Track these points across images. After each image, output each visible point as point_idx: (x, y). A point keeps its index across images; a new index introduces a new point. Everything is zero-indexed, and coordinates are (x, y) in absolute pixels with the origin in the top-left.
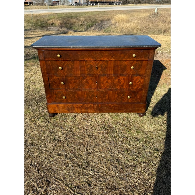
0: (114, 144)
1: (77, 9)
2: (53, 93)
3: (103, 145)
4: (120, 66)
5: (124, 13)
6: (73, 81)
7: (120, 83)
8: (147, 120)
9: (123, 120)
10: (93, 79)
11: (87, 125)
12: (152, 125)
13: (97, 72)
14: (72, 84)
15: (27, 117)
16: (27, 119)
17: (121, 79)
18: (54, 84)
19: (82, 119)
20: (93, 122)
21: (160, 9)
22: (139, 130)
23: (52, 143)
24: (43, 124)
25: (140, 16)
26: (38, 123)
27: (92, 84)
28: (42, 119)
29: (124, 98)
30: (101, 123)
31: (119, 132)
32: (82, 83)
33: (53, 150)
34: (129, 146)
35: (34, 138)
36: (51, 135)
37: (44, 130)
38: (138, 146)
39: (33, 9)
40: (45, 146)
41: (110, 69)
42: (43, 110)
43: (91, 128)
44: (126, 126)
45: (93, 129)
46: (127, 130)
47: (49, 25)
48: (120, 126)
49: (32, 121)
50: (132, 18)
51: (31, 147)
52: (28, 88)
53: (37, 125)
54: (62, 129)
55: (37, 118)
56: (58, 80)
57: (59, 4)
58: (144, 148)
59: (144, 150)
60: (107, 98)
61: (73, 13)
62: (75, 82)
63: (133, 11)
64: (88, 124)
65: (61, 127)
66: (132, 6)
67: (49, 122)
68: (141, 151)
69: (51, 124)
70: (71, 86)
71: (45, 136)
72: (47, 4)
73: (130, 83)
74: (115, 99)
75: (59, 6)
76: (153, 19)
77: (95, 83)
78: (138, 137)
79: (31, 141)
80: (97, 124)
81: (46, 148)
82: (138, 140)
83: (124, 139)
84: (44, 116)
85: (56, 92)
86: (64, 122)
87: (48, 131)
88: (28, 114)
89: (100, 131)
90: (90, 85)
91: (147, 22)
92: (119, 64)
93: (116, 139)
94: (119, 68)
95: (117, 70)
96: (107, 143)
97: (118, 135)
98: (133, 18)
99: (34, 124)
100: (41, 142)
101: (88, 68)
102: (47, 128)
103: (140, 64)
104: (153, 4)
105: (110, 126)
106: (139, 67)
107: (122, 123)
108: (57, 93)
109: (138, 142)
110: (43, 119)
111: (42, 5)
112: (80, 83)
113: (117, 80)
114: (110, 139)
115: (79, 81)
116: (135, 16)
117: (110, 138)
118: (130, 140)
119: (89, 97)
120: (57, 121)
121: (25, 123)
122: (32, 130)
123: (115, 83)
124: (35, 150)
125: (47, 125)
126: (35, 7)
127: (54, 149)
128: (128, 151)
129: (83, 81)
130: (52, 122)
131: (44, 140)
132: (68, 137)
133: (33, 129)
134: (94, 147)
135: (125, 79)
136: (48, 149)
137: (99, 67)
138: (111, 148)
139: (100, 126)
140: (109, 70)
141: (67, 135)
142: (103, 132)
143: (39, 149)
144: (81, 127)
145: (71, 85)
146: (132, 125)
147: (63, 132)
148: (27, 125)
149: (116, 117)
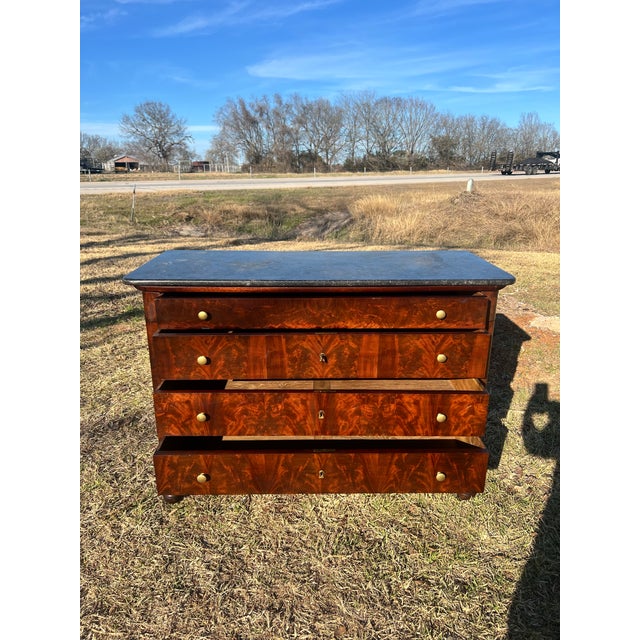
0: (385, 605)
1: (260, 183)
2: (164, 461)
3: (345, 611)
4: (400, 352)
5: (382, 194)
6: (240, 409)
7: (405, 417)
8: (484, 512)
9: (409, 512)
10: (308, 403)
11: (288, 532)
12: (503, 532)
13: (323, 372)
14: (234, 420)
15: (91, 504)
16: (90, 509)
17: (408, 403)
18: (172, 421)
19: (273, 509)
20: (308, 520)
21: (481, 183)
22: (464, 548)
23: (169, 601)
24: (141, 529)
25: (428, 201)
26: (126, 525)
27: (305, 419)
28: (139, 510)
29: (422, 477)
30: (336, 526)
31: (398, 558)
32: (269, 415)
33: (172, 632)
34: (436, 611)
35: (108, 583)
36: (166, 571)
37: (145, 549)
38: (467, 610)
39: (137, 179)
40: (146, 616)
41: (366, 362)
42: (146, 476)
43: (304, 544)
44: (420, 536)
45: (309, 545)
46: (425, 552)
47: (180, 221)
48: (398, 533)
49: (107, 518)
50: (405, 205)
51: (97, 618)
52: (104, 402)
53: (123, 531)
54: (205, 544)
55: (123, 506)
56: (186, 406)
57: (207, 168)
58: (488, 618)
59: (490, 626)
60: (360, 477)
61: (246, 190)
62: (245, 412)
63: (407, 187)
64: (291, 530)
65: (202, 538)
66: (405, 176)
67: (161, 522)
68: (480, 631)
69: (169, 529)
70: (231, 426)
71: (146, 572)
72: (177, 169)
73: (440, 417)
74: (391, 482)
75: (210, 173)
76: (461, 208)
77: (315, 416)
78: (463, 575)
79: (97, 593)
80: (323, 526)
81: (149, 621)
82: (464, 587)
83: (417, 583)
84: (145, 499)
85: (171, 458)
86: (212, 523)
87: (158, 556)
88: (96, 492)
89: (333, 554)
90: (298, 423)
91: (447, 214)
92: (397, 347)
93: (389, 586)
94: (398, 360)
95: (390, 363)
96: (361, 600)
97: (394, 570)
98: (409, 205)
99: (114, 527)
100: (132, 599)
101: (294, 360)
102: (156, 543)
103: (466, 346)
104: (458, 170)
105: (366, 535)
106: (461, 356)
107: (406, 524)
108: (175, 461)
109: (465, 597)
110: (143, 508)
111: (164, 171)
112: (262, 414)
113: (393, 407)
114: (369, 585)
115: (261, 408)
116: (414, 199)
117: (370, 583)
118: (435, 588)
119: (295, 475)
120: (190, 516)
121: (82, 525)
122: (103, 551)
123: (385, 416)
124: (107, 630)
125: (157, 534)
126: (142, 175)
127: (174, 628)
128: (435, 632)
129: (276, 410)
130: (172, 520)
131: (143, 589)
132: (225, 577)
133: (108, 546)
134: (316, 620)
135: (421, 402)
136: (152, 627)
137: (330, 355)
138: (373, 623)
139: (333, 536)
140: (362, 365)
141: (221, 570)
142: (344, 558)
143: (122, 627)
144: (268, 538)
145: (232, 423)
146: (438, 532)
147: (208, 557)
148: (89, 533)
149: (385, 502)
